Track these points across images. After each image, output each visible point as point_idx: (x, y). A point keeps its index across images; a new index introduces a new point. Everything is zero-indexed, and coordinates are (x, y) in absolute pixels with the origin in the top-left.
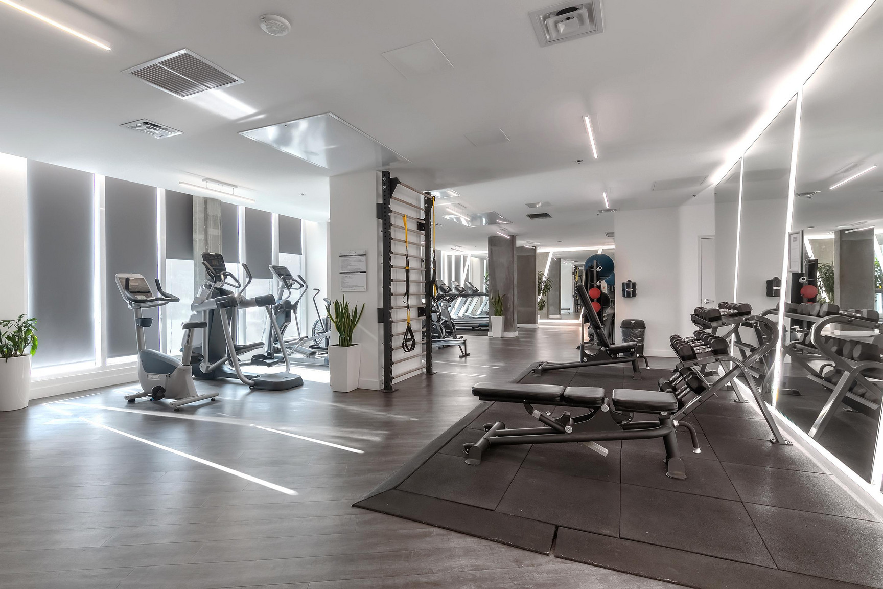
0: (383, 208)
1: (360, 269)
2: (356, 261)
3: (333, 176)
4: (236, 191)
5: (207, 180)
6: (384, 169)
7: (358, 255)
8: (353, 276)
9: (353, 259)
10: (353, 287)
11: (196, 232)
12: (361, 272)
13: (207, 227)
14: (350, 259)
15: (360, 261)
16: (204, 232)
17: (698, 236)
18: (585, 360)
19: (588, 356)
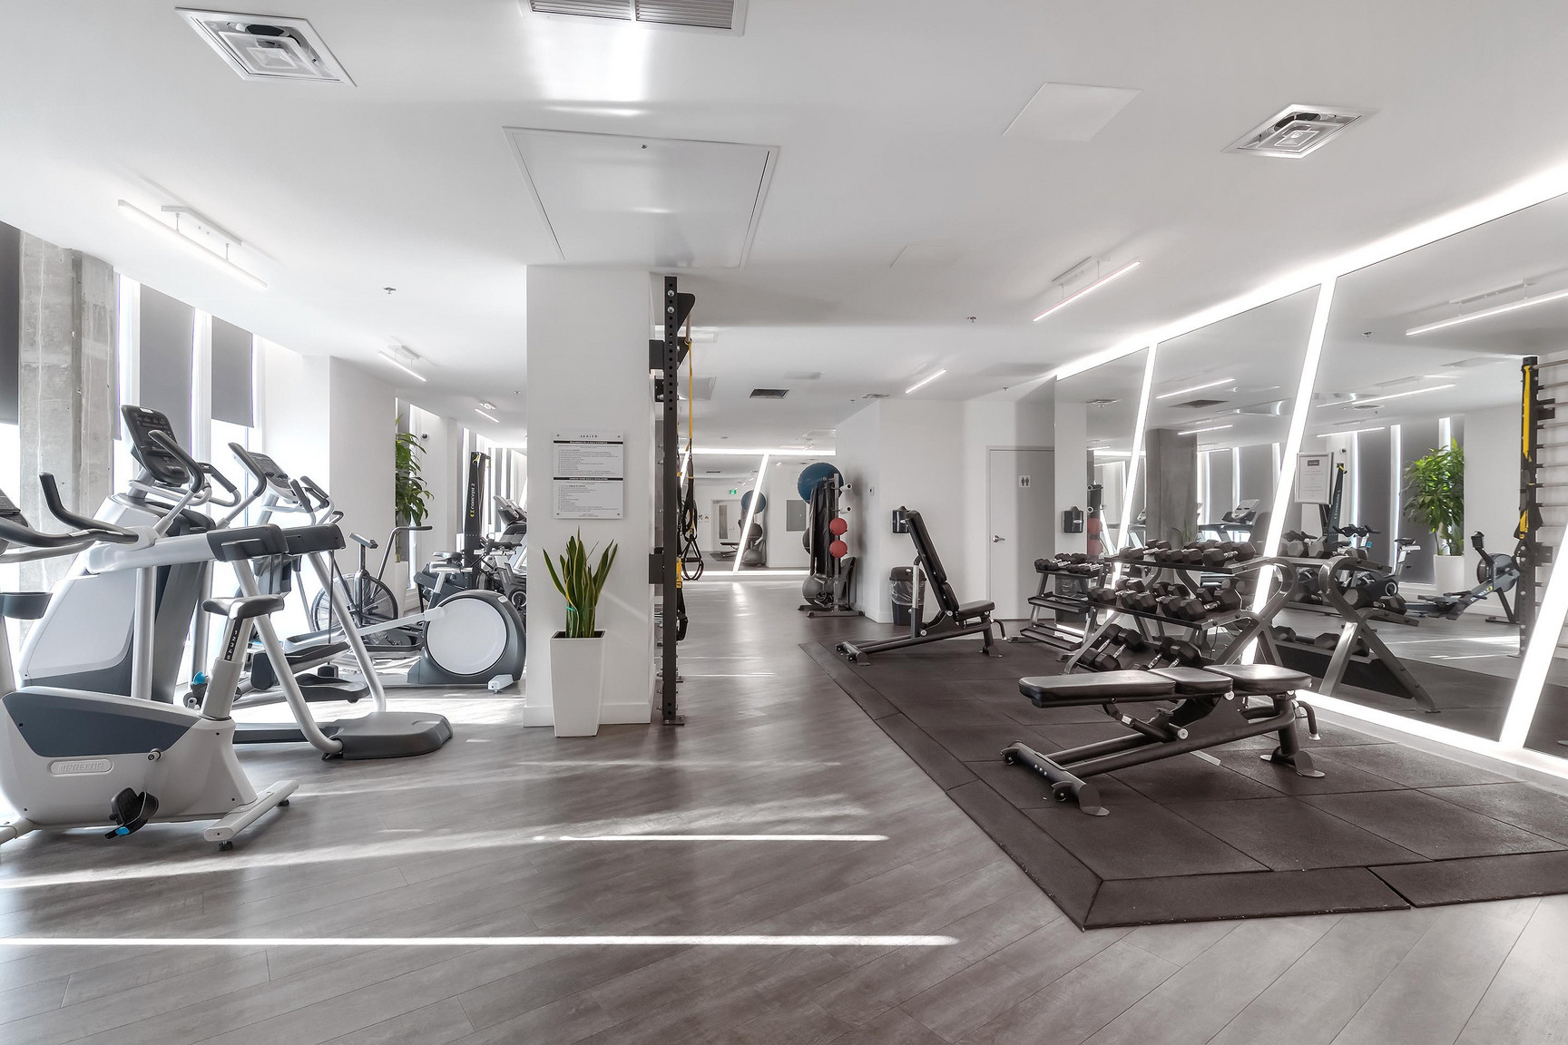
0: (666, 351)
1: (607, 472)
2: (597, 454)
3: (536, 266)
4: (235, 252)
5: (179, 209)
6: (669, 271)
7: (604, 442)
8: (590, 485)
9: (595, 450)
10: (589, 509)
11: (33, 344)
12: (609, 479)
13: (79, 334)
14: (581, 450)
15: (609, 455)
16: (68, 348)
17: (987, 447)
18: (923, 632)
19: (925, 626)
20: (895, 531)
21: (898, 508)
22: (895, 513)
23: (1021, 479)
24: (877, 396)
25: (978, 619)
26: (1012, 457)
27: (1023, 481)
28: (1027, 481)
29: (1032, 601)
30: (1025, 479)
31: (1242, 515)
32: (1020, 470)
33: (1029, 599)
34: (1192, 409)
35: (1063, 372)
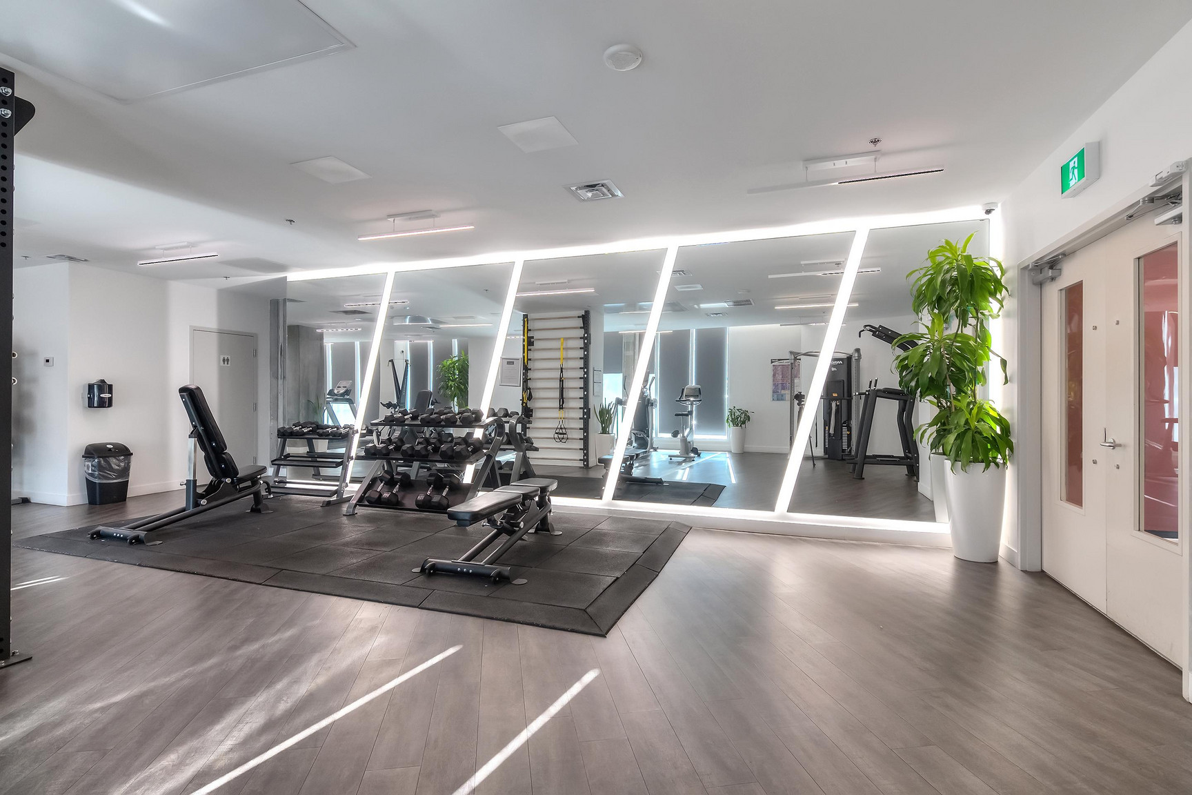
17: (190, 326)
18: (204, 502)
19: (202, 496)
20: (91, 405)
21: (94, 380)
22: (91, 387)
23: (222, 358)
24: (71, 259)
25: (249, 483)
26: (214, 339)
27: (224, 360)
28: (228, 360)
29: (274, 463)
30: (226, 358)
31: (341, 392)
32: (221, 350)
33: (272, 461)
34: (344, 315)
35: (293, 276)
